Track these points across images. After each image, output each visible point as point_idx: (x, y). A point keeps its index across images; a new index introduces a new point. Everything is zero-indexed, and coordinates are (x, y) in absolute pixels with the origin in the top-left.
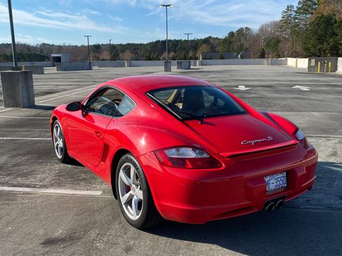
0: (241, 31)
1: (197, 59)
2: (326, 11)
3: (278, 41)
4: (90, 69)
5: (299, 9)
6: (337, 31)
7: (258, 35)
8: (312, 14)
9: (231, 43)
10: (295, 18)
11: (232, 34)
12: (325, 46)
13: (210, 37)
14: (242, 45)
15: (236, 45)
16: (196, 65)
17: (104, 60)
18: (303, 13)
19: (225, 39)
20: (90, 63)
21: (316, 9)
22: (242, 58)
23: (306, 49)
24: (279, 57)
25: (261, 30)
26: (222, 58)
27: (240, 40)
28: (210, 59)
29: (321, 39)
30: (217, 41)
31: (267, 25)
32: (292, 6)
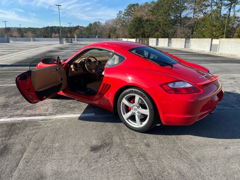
0: (95, 23)
1: (74, 37)
2: (139, 16)
3: (116, 30)
4: (8, 42)
5: (125, 13)
6: (144, 25)
7: (104, 26)
8: (131, 16)
9: (90, 29)
10: (123, 18)
11: (91, 25)
12: (139, 33)
13: (78, 26)
14: (97, 31)
15: (93, 31)
16: (75, 41)
17: (16, 37)
18: (127, 15)
19: (87, 27)
20: (8, 39)
21: (133, 14)
22: (99, 38)
23: (130, 34)
24: (118, 38)
25: (106, 23)
26: (88, 37)
27: (95, 28)
28: (82, 38)
29: (137, 29)
30: (83, 28)
31: (109, 21)
32: (122, 12)
